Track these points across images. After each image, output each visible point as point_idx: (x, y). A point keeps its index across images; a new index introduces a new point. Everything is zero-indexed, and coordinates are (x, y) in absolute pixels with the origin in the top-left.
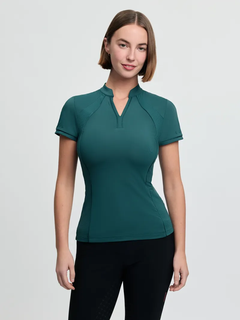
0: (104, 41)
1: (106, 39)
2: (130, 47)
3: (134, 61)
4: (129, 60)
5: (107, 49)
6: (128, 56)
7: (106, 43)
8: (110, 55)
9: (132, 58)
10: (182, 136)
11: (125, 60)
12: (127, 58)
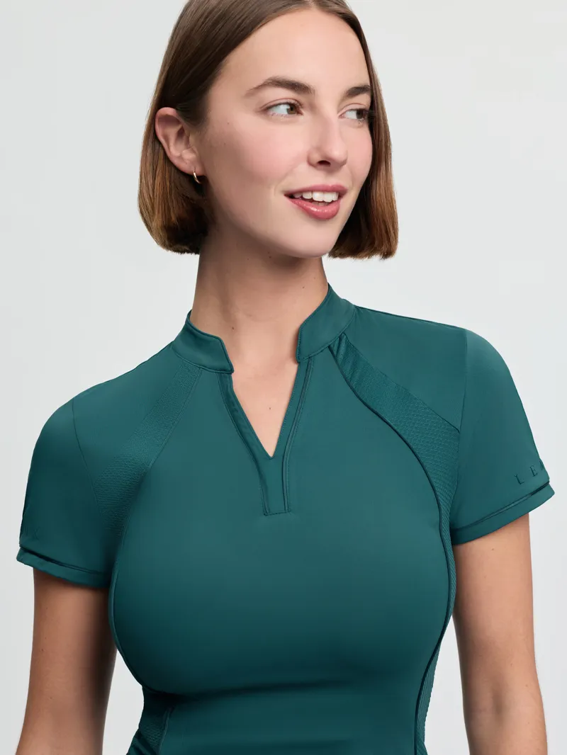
2: (313, 108)
5: (183, 156)
6: (319, 149)
7: (168, 134)
9: (336, 152)
10: (546, 486)
11: (304, 167)
12: (317, 157)
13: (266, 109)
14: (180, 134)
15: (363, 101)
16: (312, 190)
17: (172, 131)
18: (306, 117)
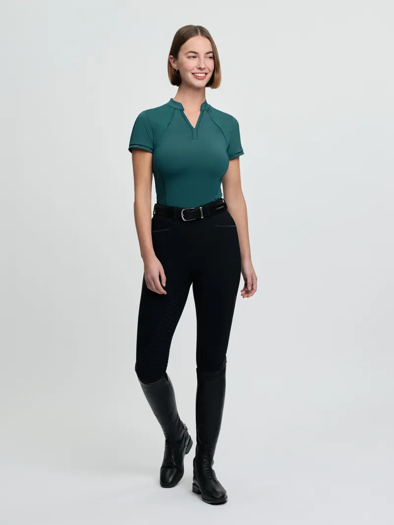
0: (170, 58)
1: (171, 56)
2: (199, 57)
3: (205, 68)
4: (200, 68)
5: (174, 66)
6: (199, 65)
7: (172, 61)
8: (178, 70)
9: (203, 67)
10: (242, 151)
11: (196, 69)
12: (198, 67)
13: (189, 57)
14: (174, 61)
15: (211, 55)
16: (196, 73)
17: (172, 60)
18: (197, 59)
